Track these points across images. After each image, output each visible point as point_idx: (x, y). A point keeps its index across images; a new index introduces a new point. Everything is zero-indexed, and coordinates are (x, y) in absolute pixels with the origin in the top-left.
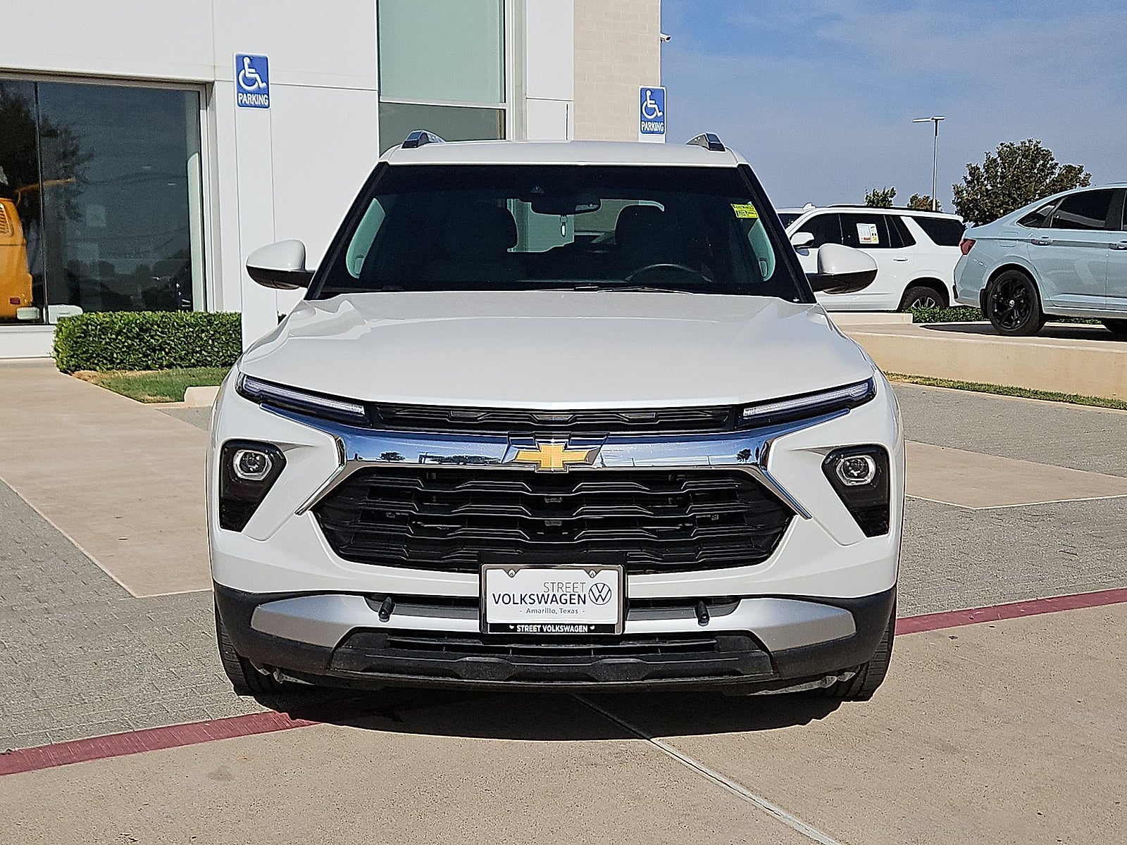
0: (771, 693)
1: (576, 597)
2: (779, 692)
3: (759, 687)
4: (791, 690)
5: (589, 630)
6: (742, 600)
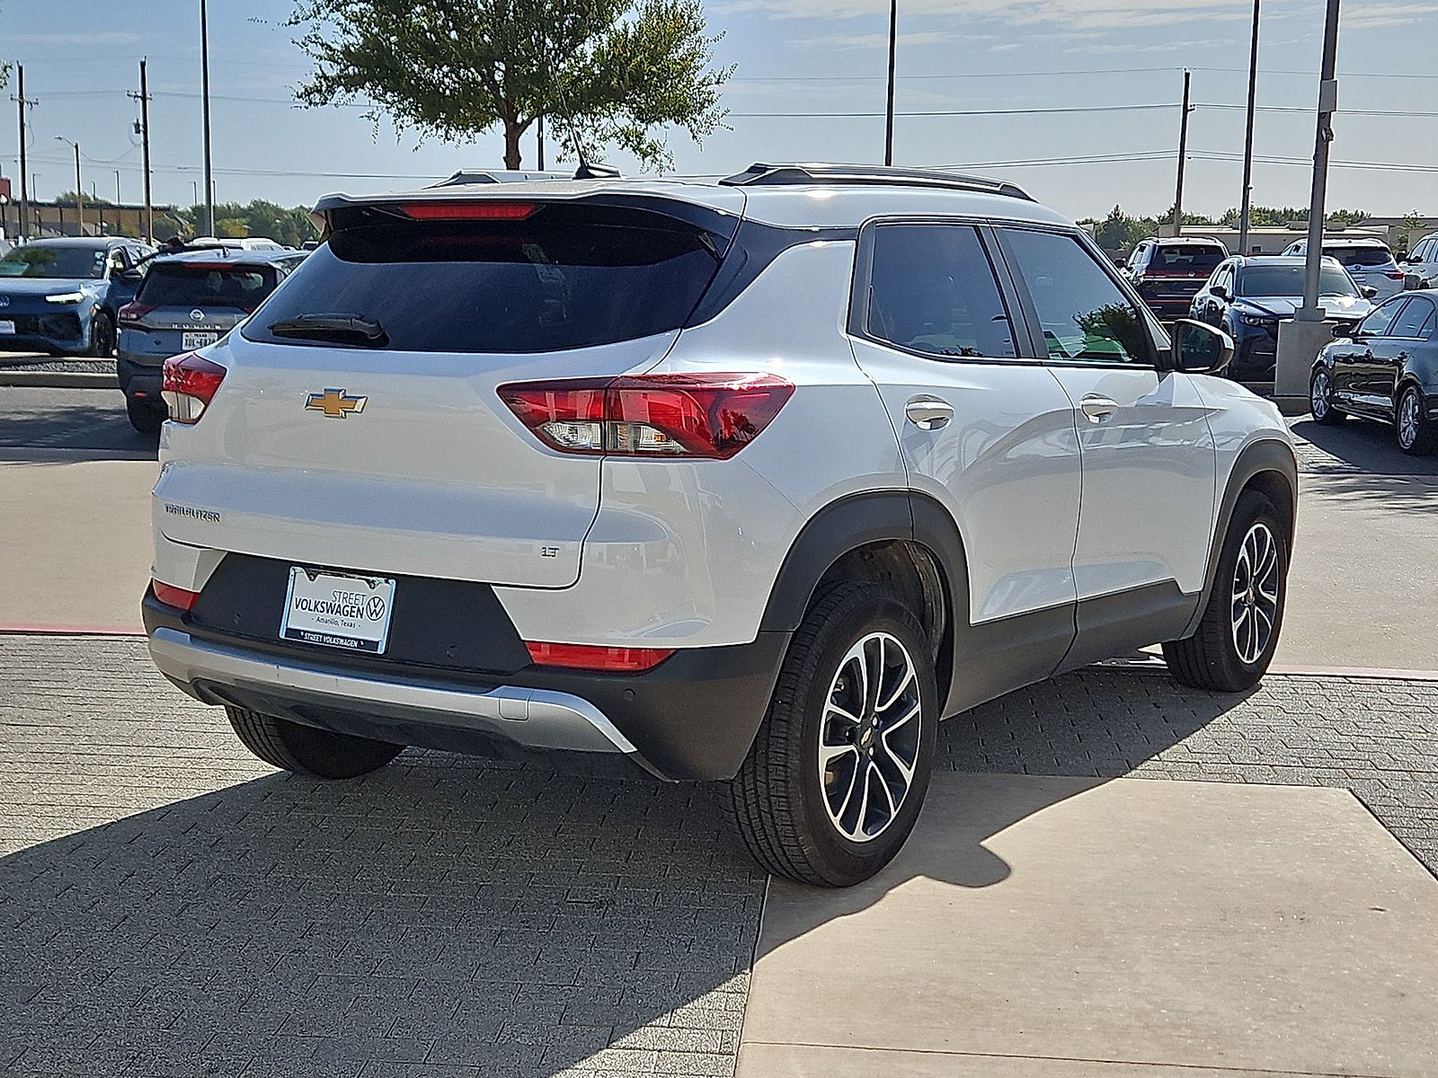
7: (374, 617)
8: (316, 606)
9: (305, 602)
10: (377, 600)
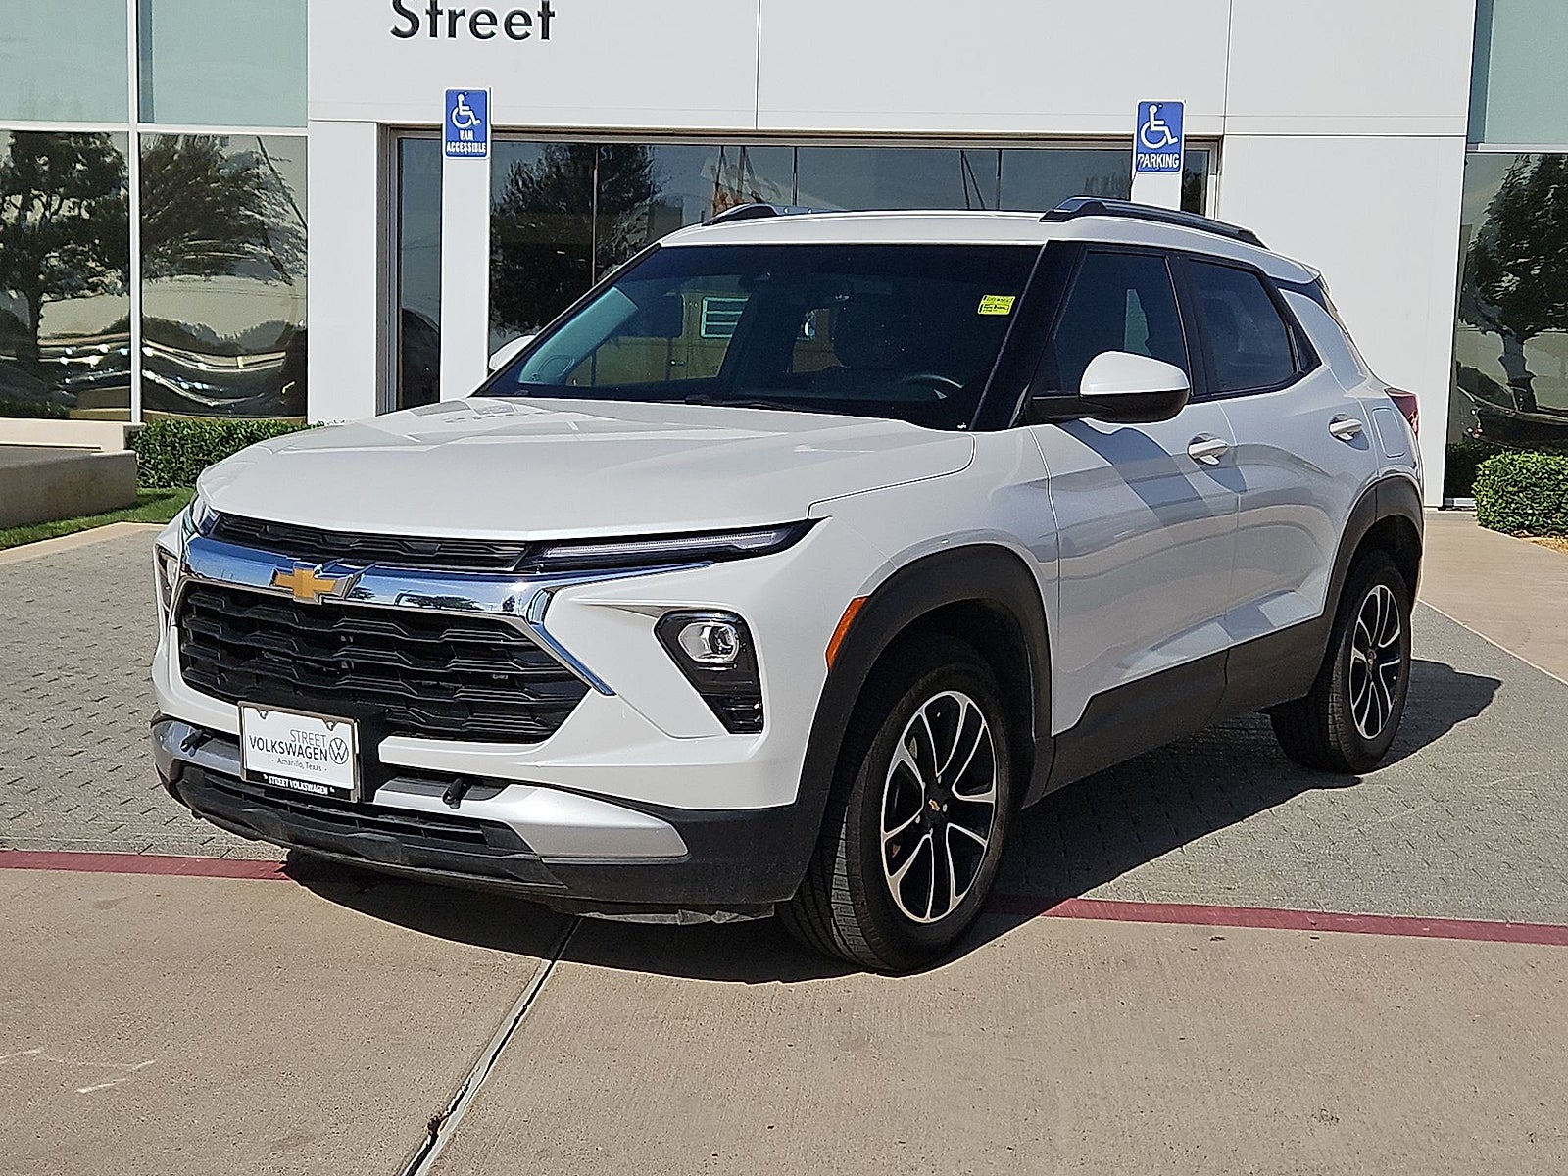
0: (604, 917)
1: (318, 751)
2: (615, 918)
3: (587, 905)
4: (631, 918)
5: (330, 793)
6: (511, 786)
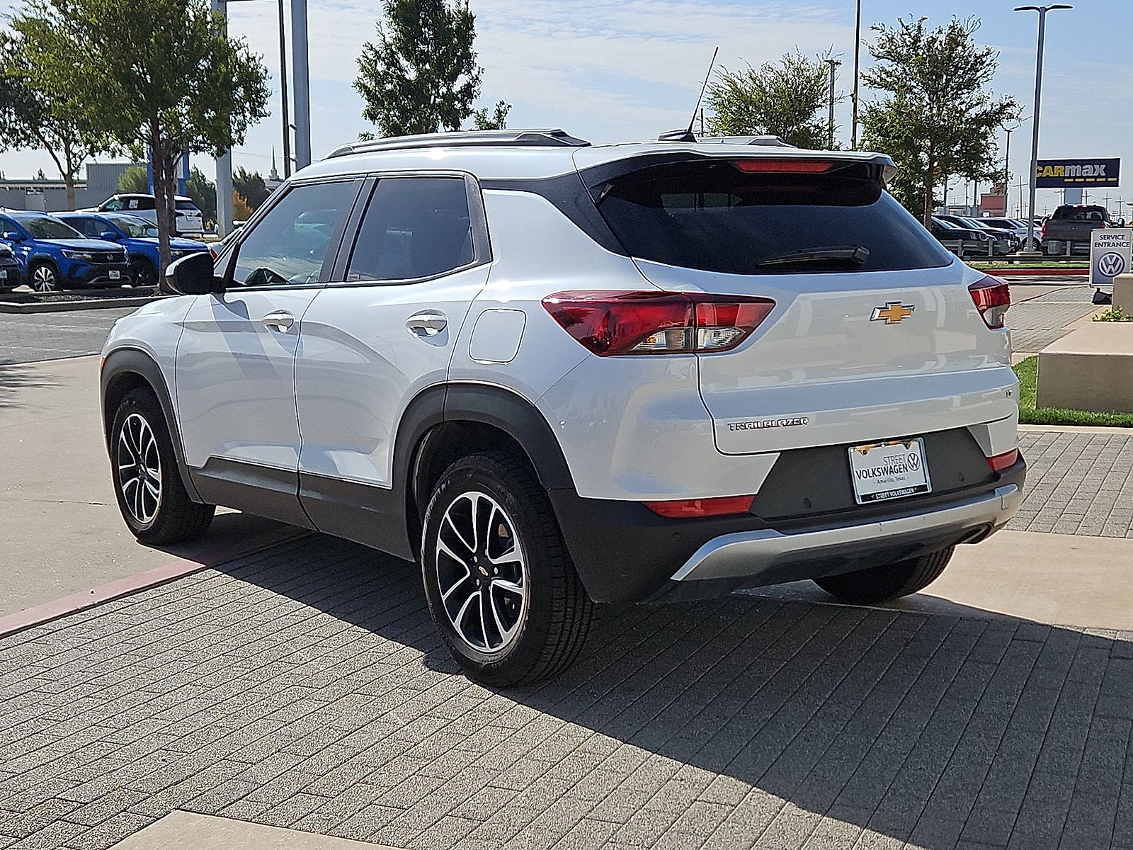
7: (915, 468)
8: (873, 473)
9: (864, 472)
10: (912, 455)
